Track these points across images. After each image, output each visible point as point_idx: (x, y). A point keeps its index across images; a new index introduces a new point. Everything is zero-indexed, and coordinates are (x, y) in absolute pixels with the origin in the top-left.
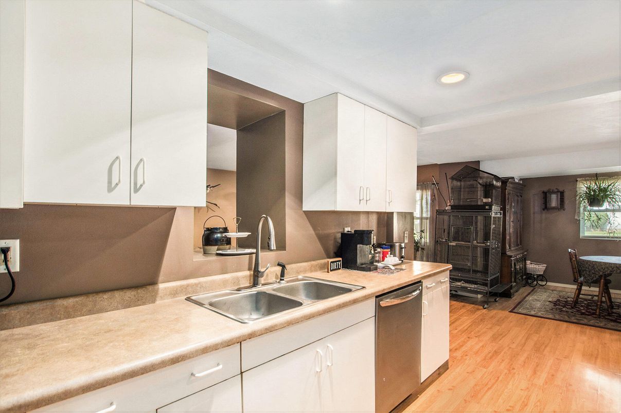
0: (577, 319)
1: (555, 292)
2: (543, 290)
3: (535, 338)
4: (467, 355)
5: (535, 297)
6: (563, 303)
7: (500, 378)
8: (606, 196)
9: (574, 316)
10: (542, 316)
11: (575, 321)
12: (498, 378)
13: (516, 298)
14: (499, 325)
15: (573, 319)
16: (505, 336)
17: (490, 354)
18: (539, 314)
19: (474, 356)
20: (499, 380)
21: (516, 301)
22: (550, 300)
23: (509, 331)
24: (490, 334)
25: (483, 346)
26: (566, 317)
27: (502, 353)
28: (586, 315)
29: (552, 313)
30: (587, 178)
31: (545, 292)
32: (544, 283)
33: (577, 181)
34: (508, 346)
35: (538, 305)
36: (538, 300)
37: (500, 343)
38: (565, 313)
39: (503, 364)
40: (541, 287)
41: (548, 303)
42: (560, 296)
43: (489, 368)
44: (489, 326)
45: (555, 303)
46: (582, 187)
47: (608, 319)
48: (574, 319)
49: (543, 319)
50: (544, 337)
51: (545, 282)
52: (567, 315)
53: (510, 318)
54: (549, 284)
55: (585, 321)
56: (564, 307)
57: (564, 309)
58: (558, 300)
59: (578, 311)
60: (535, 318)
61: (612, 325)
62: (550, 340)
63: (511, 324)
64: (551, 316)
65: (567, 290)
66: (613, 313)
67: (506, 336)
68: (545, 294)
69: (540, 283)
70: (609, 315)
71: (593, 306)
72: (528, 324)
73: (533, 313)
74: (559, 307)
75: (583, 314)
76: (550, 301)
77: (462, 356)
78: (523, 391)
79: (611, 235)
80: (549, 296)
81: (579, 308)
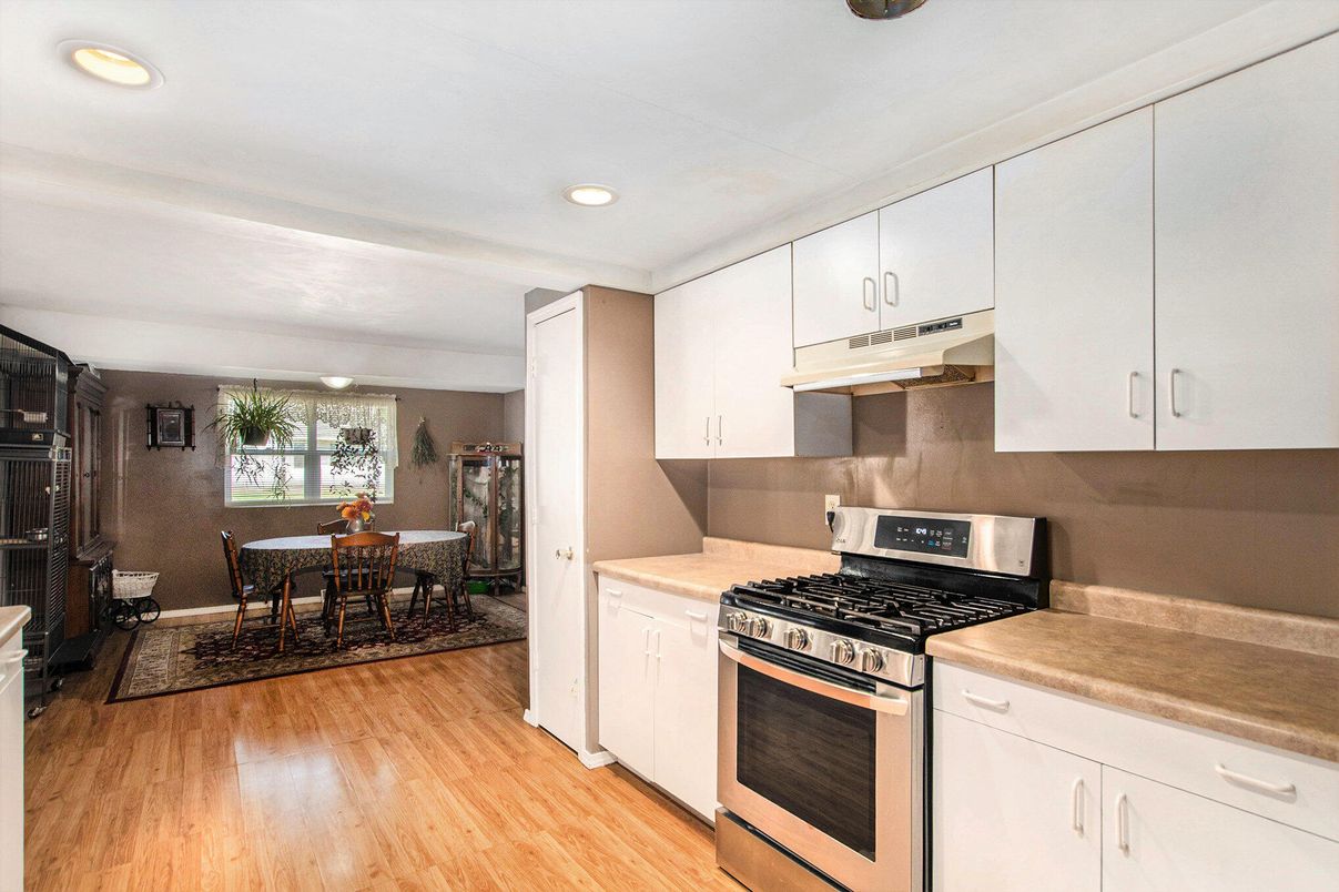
0: (253, 671)
1: (183, 629)
2: (157, 631)
3: (196, 738)
4: (55, 859)
5: (148, 651)
6: (212, 649)
7: (176, 864)
8: (270, 425)
9: (244, 666)
10: (185, 687)
11: (250, 676)
12: (170, 865)
13: (104, 666)
14: (98, 745)
15: (246, 674)
16: (127, 764)
17: (119, 823)
18: (178, 685)
19: (77, 849)
20: (175, 869)
21: (108, 673)
22: (183, 648)
23: (131, 747)
24: (90, 774)
25: (86, 814)
26: (232, 674)
27: (146, 804)
28: (264, 657)
29: (203, 675)
30: (236, 387)
31: (164, 634)
32: (152, 616)
33: (218, 389)
34: (148, 783)
35: (164, 666)
36: (159, 657)
37: (125, 783)
38: (226, 667)
39: (161, 829)
40: (147, 626)
41: (182, 657)
42: (198, 636)
43: (136, 857)
44: (73, 757)
45: (198, 651)
46: (229, 405)
47: (299, 654)
48: (248, 673)
49: (190, 694)
50: (212, 730)
51: (156, 614)
52: (231, 670)
53: (117, 716)
54: (164, 615)
55: (267, 671)
56: (217, 655)
57: (220, 660)
58: (199, 645)
59: (246, 655)
60: (173, 698)
61: (312, 663)
62: (227, 729)
63: (128, 730)
64: (202, 682)
65: (202, 620)
66: (301, 641)
67: (131, 763)
68: (165, 638)
69: (145, 617)
70: (297, 646)
71: (265, 638)
72: (164, 716)
73: (163, 687)
74: (209, 658)
75: (257, 658)
76: (183, 652)
77: (41, 870)
78: (237, 861)
79: (280, 498)
80: (176, 642)
81: (244, 649)
